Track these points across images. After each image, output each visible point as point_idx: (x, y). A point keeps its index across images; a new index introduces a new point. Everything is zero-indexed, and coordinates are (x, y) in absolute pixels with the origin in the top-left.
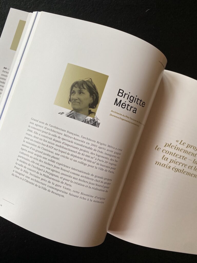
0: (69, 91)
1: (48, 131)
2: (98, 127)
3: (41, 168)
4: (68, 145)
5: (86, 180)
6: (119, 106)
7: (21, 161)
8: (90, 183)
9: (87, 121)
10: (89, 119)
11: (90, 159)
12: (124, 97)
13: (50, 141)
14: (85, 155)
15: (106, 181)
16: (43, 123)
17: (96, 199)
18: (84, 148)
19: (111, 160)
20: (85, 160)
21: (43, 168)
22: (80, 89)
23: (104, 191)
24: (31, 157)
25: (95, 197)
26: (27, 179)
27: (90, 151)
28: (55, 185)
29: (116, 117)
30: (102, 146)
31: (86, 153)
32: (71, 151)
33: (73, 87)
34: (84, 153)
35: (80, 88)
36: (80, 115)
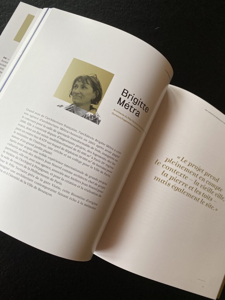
0: (72, 84)
1: (43, 123)
2: (98, 124)
3: (30, 162)
4: (64, 140)
5: (79, 179)
6: (122, 106)
7: (8, 153)
8: (83, 183)
9: (87, 116)
10: (89, 115)
11: (86, 157)
12: (128, 98)
13: (44, 133)
14: (81, 152)
15: (100, 184)
16: (39, 115)
17: (87, 203)
18: (81, 145)
19: (109, 161)
20: (80, 157)
21: (33, 163)
22: (83, 84)
23: (97, 195)
24: (20, 149)
25: (87, 201)
26: (12, 173)
27: (87, 148)
28: (43, 181)
29: (118, 117)
30: (101, 145)
31: (82, 150)
32: (66, 146)
33: (76, 81)
34: (80, 150)
35: (83, 82)
36: (80, 109)
